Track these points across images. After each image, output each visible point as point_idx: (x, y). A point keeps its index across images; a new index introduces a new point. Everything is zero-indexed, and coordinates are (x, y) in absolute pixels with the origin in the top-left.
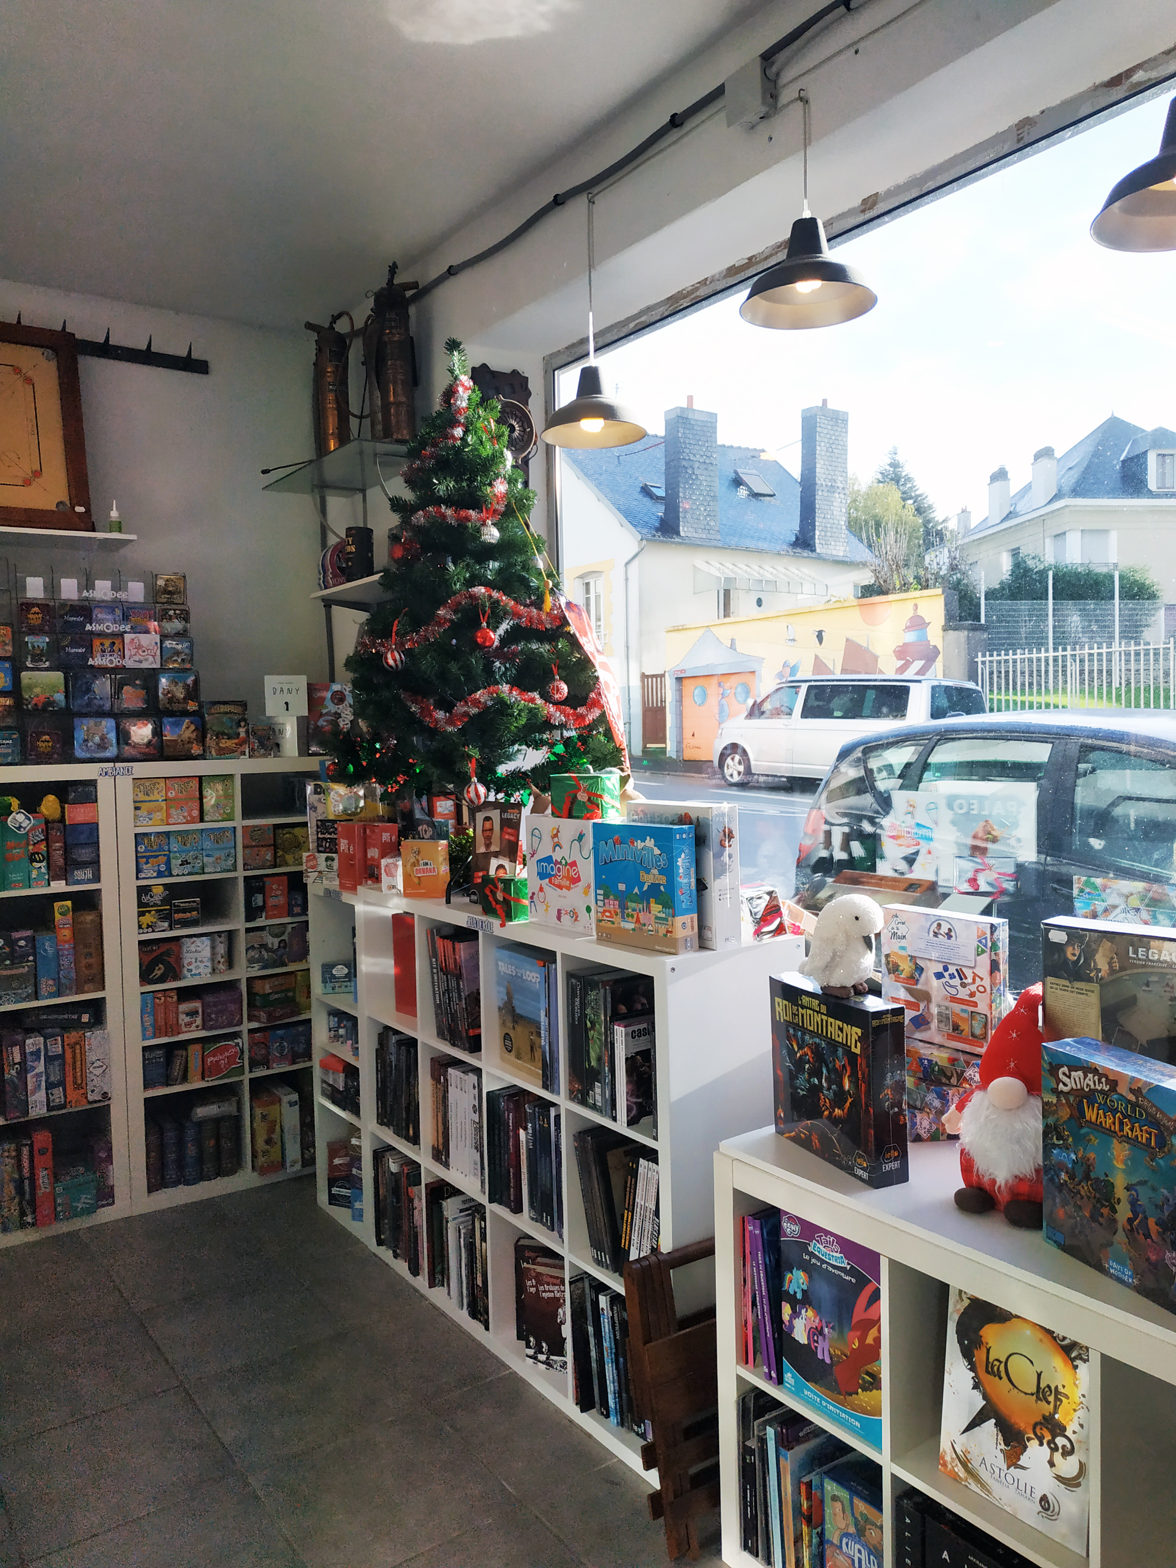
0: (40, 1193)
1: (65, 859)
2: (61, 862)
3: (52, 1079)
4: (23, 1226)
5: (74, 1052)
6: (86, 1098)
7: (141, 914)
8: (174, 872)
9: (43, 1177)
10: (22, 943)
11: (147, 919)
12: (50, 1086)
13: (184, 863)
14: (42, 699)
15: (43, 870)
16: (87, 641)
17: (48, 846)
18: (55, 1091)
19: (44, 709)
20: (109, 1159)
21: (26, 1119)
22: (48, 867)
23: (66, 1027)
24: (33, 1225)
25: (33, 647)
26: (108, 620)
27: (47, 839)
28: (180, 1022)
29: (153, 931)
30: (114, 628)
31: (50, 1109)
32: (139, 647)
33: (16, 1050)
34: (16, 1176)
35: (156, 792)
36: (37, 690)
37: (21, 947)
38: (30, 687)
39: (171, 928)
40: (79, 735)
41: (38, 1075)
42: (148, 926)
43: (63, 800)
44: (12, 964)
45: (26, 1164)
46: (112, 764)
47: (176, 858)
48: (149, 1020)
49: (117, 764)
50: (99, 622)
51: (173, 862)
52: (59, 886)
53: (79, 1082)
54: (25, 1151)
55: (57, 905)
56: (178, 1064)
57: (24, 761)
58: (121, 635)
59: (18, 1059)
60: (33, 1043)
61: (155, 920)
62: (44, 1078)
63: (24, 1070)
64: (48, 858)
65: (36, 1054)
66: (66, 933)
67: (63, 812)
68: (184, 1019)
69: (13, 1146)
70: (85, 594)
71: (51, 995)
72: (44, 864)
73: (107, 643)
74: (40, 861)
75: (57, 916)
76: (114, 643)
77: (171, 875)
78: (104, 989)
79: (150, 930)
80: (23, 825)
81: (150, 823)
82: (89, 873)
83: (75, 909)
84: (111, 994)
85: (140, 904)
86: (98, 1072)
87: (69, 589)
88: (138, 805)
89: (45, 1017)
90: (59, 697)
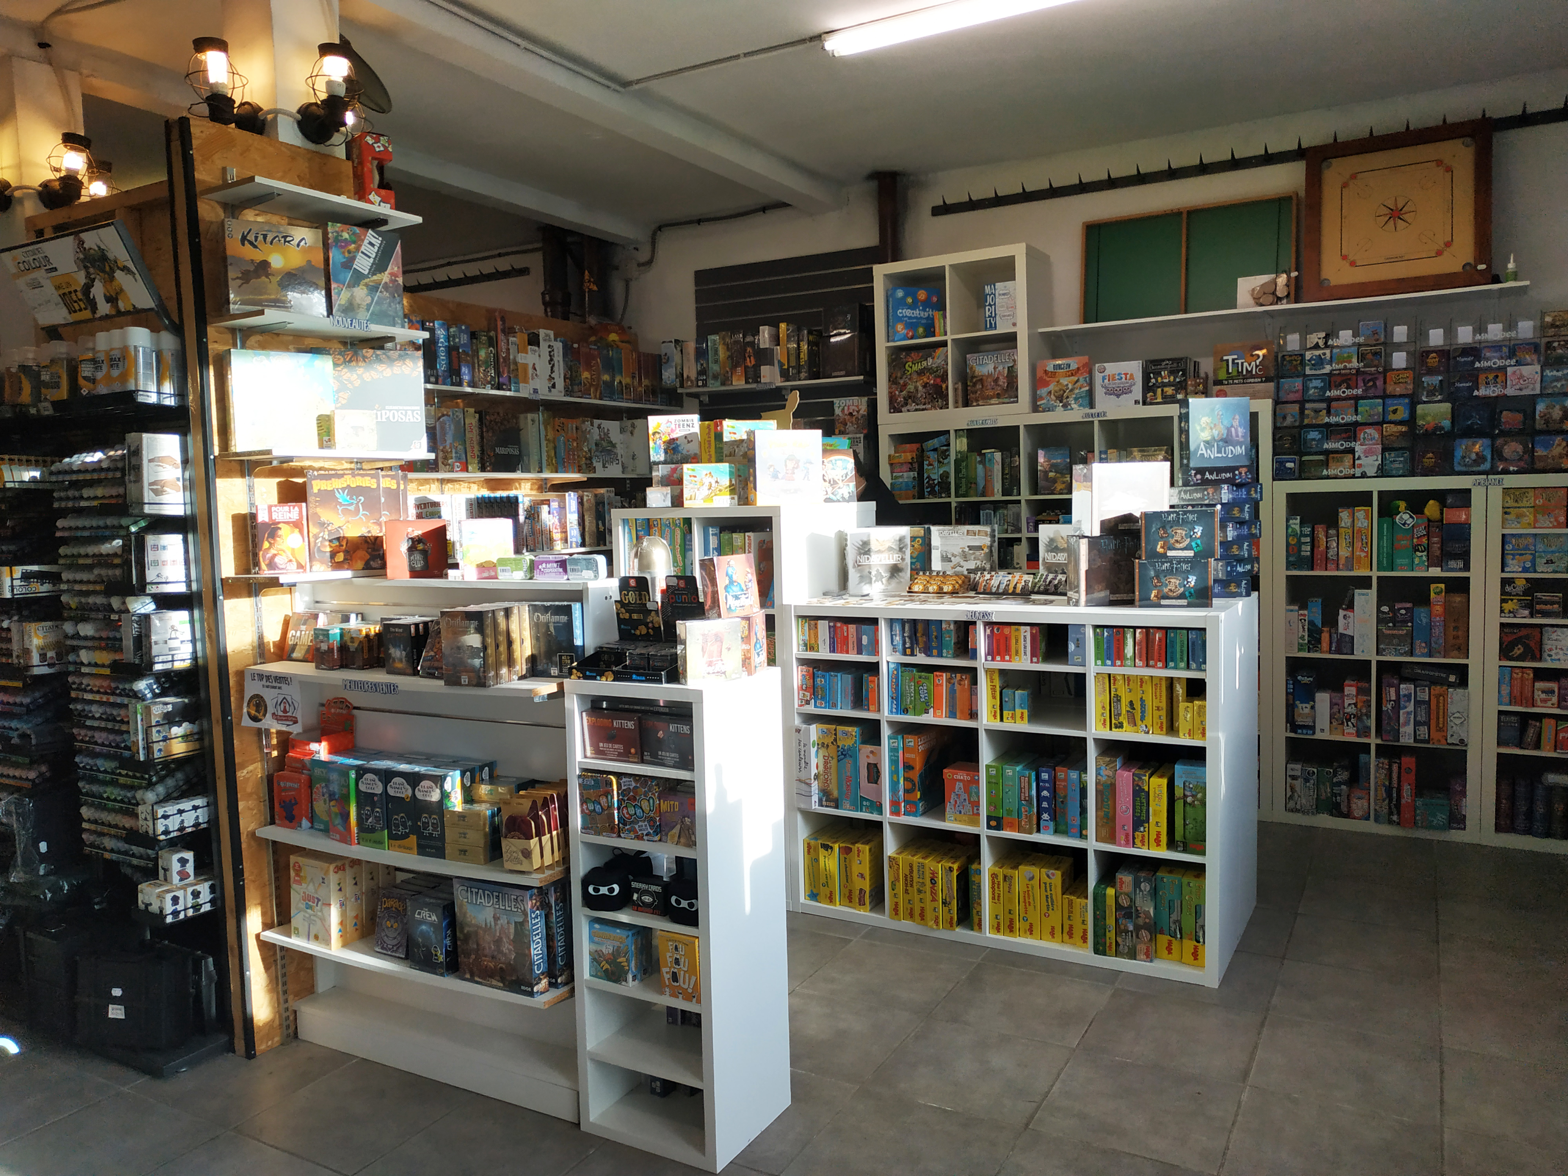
0: (1403, 801)
1: (1442, 551)
2: (1438, 553)
3: (1419, 718)
4: (1390, 822)
5: (1438, 702)
6: (1446, 740)
7: (1503, 601)
8: (1539, 569)
9: (1407, 791)
10: (1403, 611)
11: (1508, 606)
12: (1417, 724)
13: (1550, 562)
14: (1432, 425)
15: (1424, 558)
16: (1474, 377)
17: (1428, 540)
18: (1421, 728)
19: (1434, 433)
20: (1463, 793)
21: (1396, 744)
22: (1428, 556)
23: (1434, 682)
24: (1398, 824)
25: (1428, 384)
26: (1495, 357)
27: (1428, 535)
28: (1536, 697)
29: (1515, 617)
30: (1500, 363)
31: (1416, 740)
32: (1521, 377)
33: (1393, 691)
34: (1387, 783)
35: (1525, 499)
36: (1429, 418)
37: (1402, 614)
38: (1423, 417)
39: (1532, 615)
40: (1459, 453)
41: (1409, 713)
42: (1510, 612)
43: (1443, 504)
44: (1394, 625)
45: (1395, 776)
46: (1485, 477)
47: (1541, 557)
48: (1506, 690)
49: (1490, 477)
50: (1488, 359)
51: (1538, 560)
52: (1435, 572)
53: (1441, 726)
54: (1395, 767)
55: (1433, 586)
56: (1531, 732)
57: (1412, 474)
58: (1503, 369)
59: (1393, 698)
60: (1406, 688)
61: (1515, 607)
62: (1412, 716)
63: (1397, 707)
64: (1428, 549)
65: (1408, 696)
66: (1438, 609)
67: (1442, 514)
68: (1539, 695)
69: (1386, 761)
70: (1478, 337)
71: (1423, 655)
72: (1425, 553)
73: (1491, 377)
74: (1422, 552)
75: (1432, 595)
76: (1497, 377)
77: (1535, 572)
78: (1468, 658)
79: (1511, 615)
80: (1408, 522)
81: (1518, 526)
82: (1461, 564)
83: (1448, 591)
84: (1474, 662)
85: (1503, 593)
86: (1458, 722)
87: (1465, 335)
88: (1508, 510)
89: (1419, 671)
90: (1447, 423)
